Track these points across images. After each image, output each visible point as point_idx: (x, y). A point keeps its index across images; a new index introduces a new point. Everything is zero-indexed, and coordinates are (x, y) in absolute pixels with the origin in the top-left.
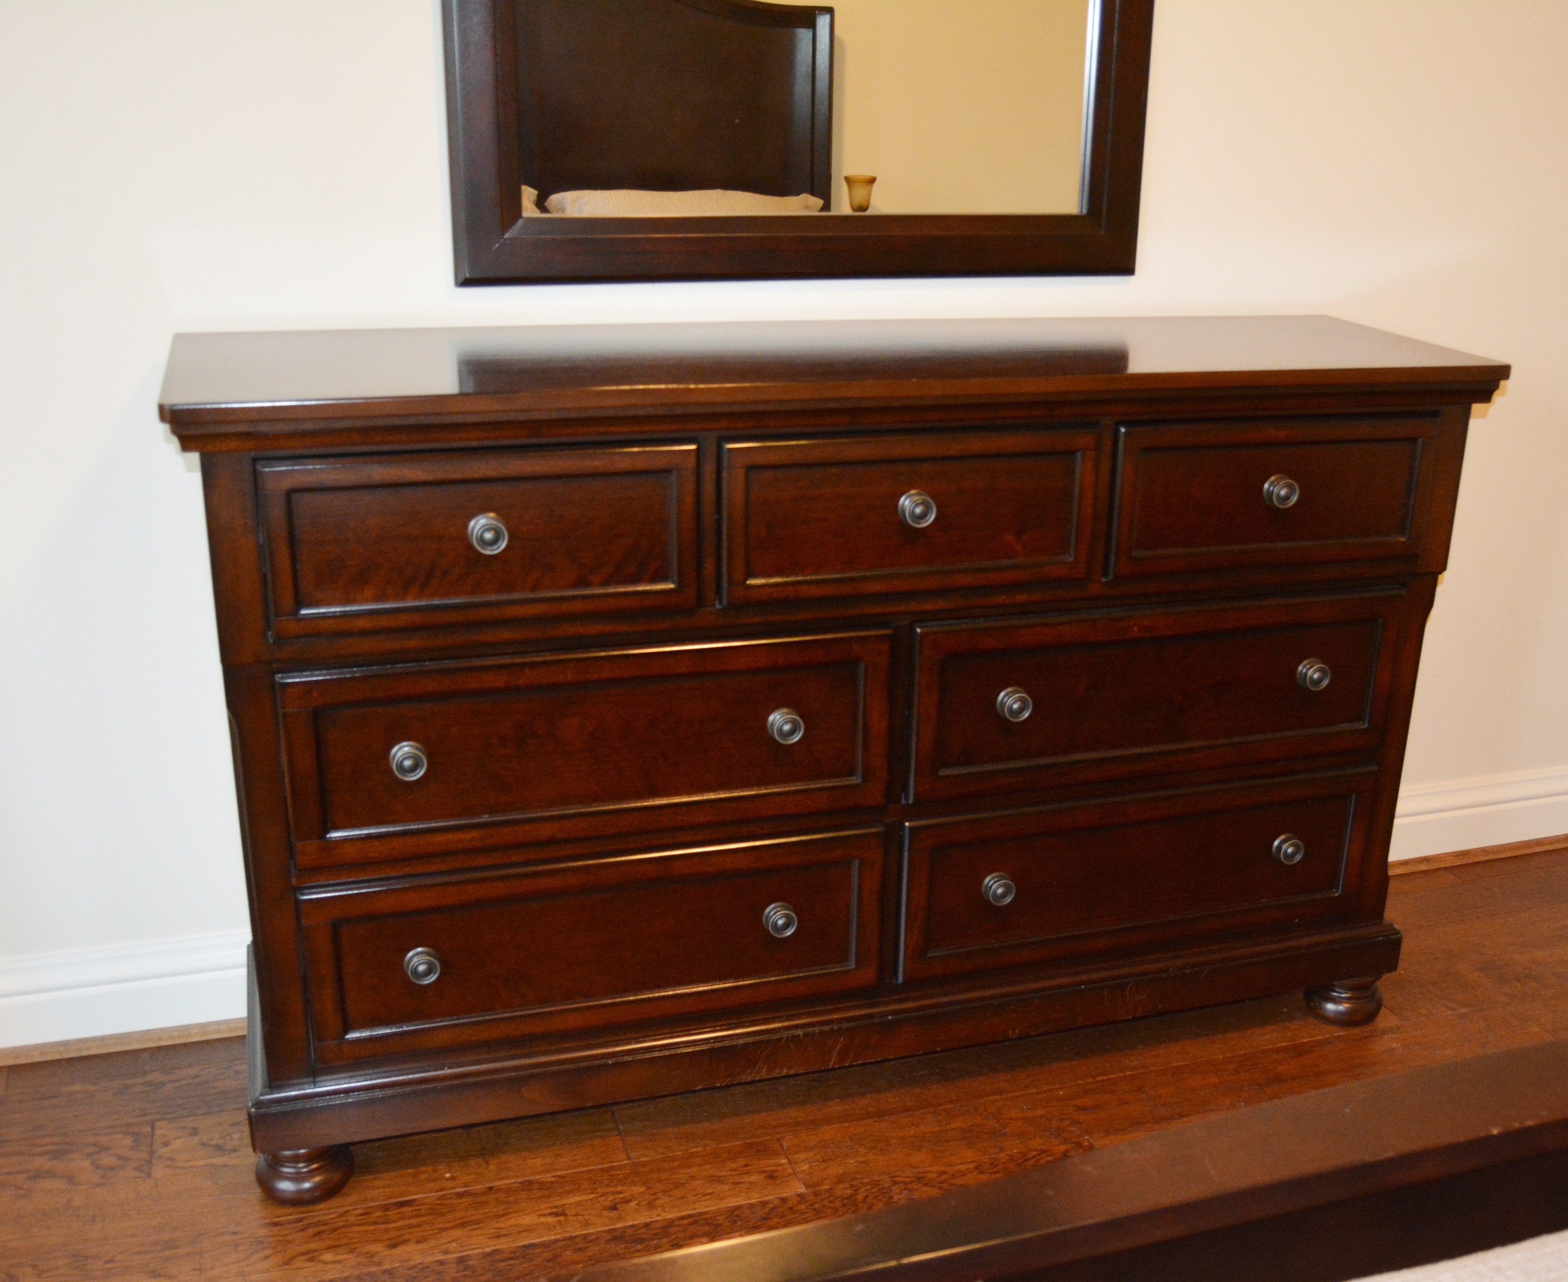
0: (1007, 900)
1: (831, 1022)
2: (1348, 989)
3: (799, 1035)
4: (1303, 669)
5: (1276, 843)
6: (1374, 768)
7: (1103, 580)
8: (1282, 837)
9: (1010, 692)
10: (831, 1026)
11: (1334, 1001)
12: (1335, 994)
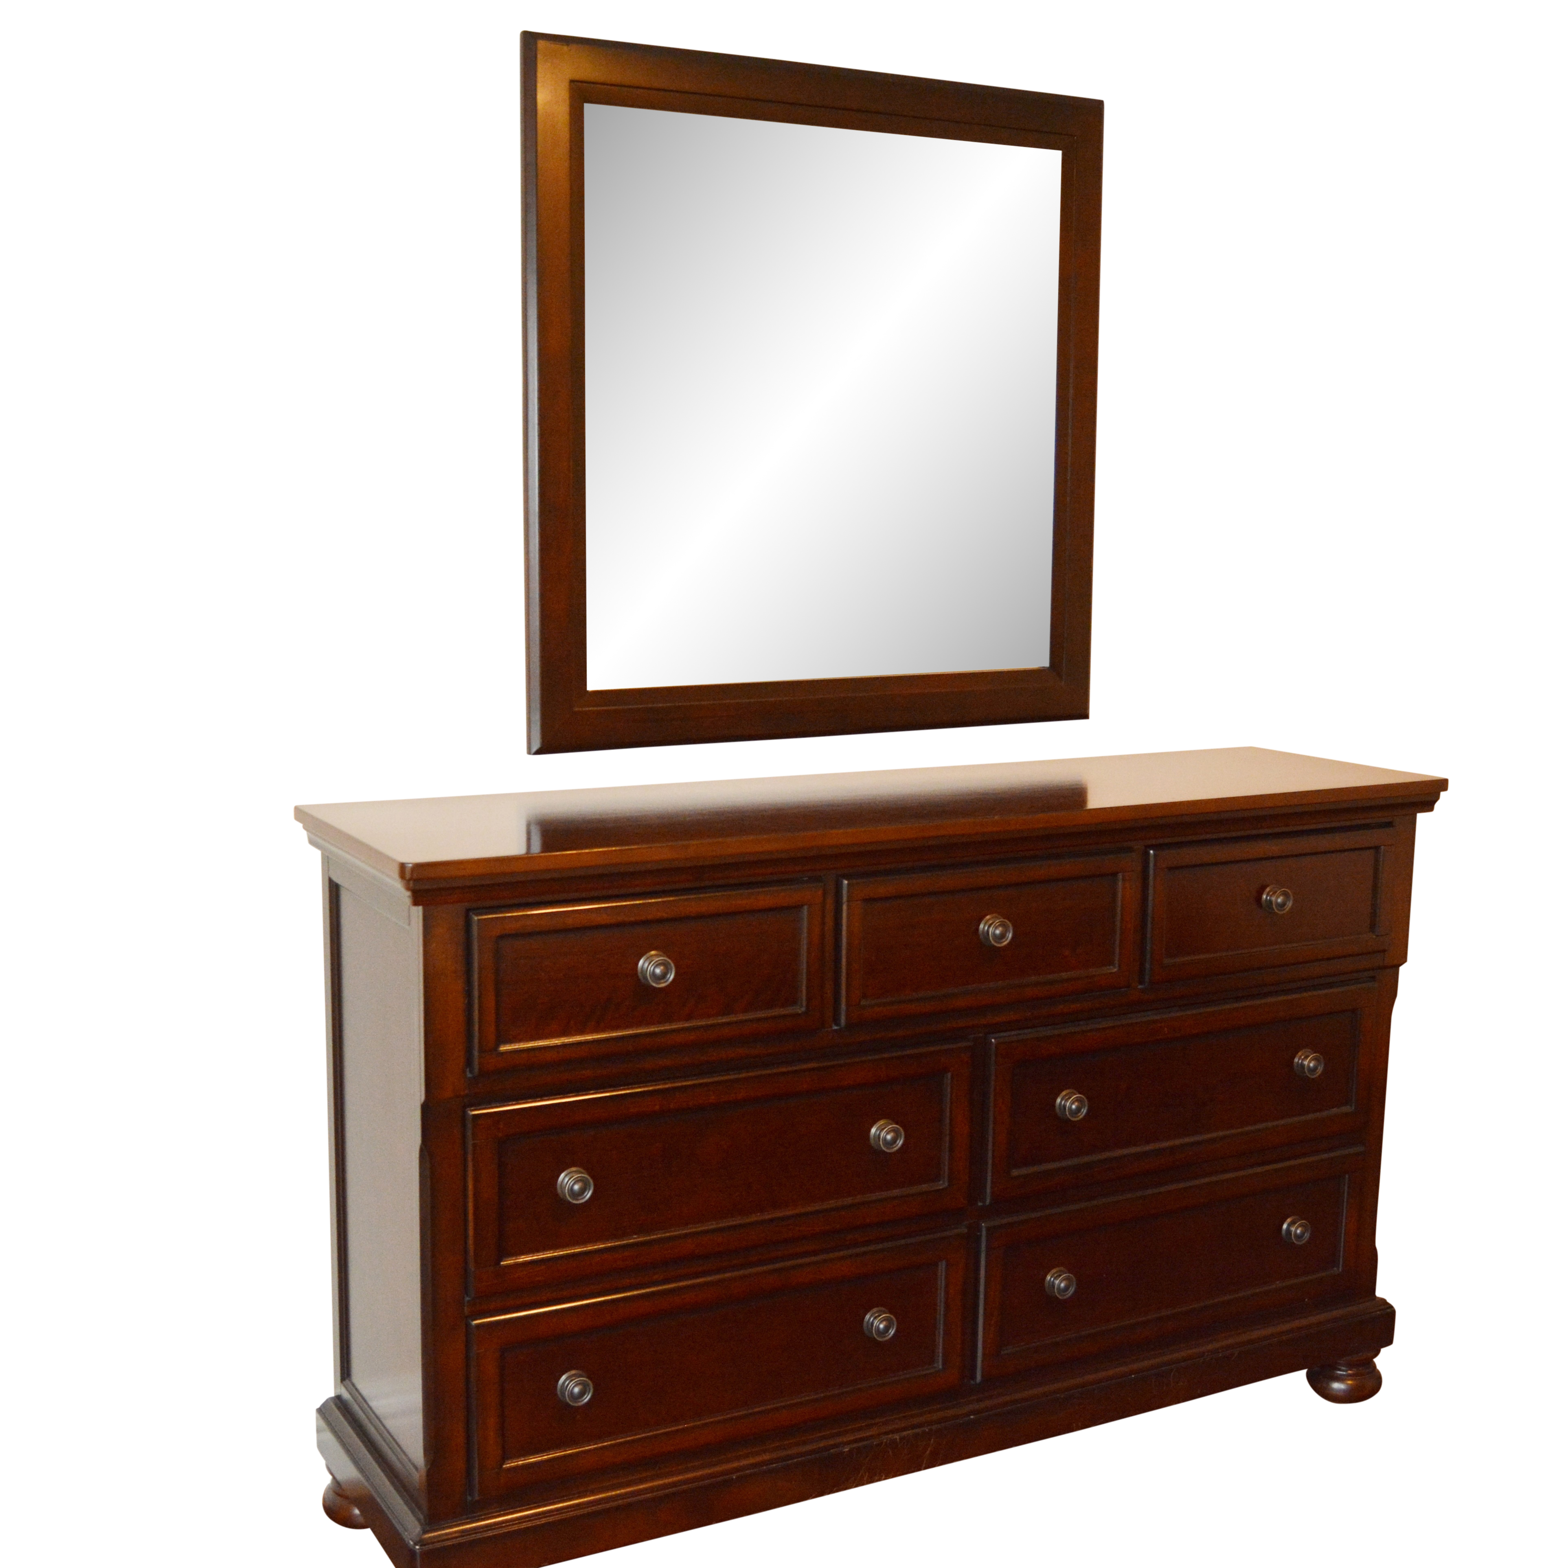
0: (1069, 1293)
1: (919, 1426)
2: (1350, 1366)
3: (896, 1439)
4: (1299, 1060)
5: (1285, 1226)
6: (1360, 1149)
7: (1140, 987)
8: (1289, 1220)
9: (1066, 1095)
10: (922, 1429)
11: (1339, 1379)
12: (1339, 1372)
